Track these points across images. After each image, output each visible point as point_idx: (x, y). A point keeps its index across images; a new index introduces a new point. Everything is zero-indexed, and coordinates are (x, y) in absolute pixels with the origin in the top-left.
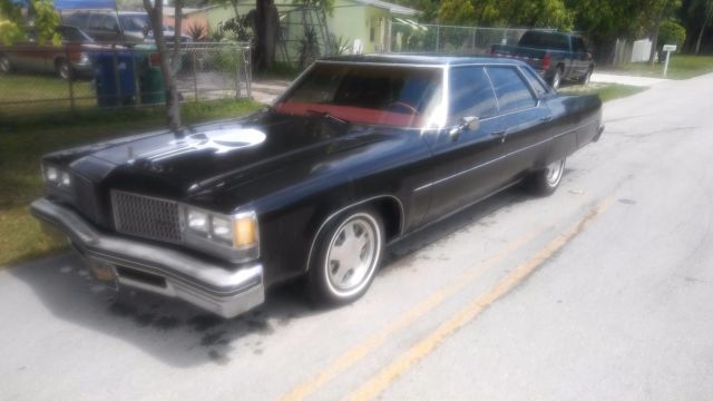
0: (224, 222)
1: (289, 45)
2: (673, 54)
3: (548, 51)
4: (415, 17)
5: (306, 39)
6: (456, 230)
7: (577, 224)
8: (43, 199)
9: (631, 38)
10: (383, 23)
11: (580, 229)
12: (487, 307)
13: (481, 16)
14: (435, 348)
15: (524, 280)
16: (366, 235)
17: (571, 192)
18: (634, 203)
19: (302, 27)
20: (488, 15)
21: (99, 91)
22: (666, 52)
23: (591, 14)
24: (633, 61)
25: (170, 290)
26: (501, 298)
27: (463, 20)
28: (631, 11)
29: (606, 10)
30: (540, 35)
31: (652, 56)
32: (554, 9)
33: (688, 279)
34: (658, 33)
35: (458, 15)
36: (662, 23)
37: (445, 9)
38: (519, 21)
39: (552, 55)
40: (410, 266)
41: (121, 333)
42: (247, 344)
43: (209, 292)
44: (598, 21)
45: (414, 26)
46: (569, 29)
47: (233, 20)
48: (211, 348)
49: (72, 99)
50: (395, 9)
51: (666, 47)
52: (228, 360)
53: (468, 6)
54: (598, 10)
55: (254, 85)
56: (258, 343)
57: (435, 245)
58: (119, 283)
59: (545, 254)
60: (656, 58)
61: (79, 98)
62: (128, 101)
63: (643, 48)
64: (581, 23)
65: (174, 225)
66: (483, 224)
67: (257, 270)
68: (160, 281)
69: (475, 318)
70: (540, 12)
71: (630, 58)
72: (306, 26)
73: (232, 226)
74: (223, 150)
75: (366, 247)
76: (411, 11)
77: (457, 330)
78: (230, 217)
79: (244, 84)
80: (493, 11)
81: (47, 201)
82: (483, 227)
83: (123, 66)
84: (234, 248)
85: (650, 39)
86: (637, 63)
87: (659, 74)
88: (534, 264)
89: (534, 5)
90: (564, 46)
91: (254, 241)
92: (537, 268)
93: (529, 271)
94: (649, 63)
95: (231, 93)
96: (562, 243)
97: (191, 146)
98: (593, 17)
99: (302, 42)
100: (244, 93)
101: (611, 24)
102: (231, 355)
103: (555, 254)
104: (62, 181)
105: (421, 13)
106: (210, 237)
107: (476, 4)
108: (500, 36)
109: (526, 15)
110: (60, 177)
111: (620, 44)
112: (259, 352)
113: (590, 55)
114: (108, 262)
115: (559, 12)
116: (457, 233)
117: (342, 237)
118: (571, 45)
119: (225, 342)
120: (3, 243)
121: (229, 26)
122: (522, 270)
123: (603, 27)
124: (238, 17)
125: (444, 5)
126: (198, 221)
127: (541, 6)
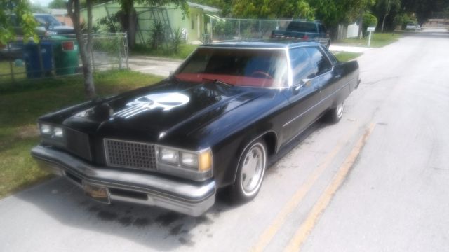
0: (191, 156)
1: (144, 33)
2: (373, 33)
3: (306, 33)
4: (218, 14)
5: (156, 29)
6: (293, 148)
7: (361, 140)
8: (38, 146)
9: (346, 23)
10: (198, 17)
11: (364, 143)
12: (333, 195)
13: (259, 13)
14: (315, 223)
15: (347, 176)
16: (258, 156)
17: (348, 120)
18: (387, 124)
19: (153, 21)
20: (264, 12)
21: (28, 68)
22: (369, 32)
23: (325, 10)
24: (348, 37)
25: (150, 201)
26: (339, 188)
27: (249, 14)
28: (346, 8)
29: (334, 8)
30: (298, 23)
31: (359, 34)
32: (303, 7)
33: (436, 169)
34: (362, 21)
35: (245, 12)
36: (364, 14)
37: (237, 8)
38: (282, 15)
39: (308, 35)
40: (277, 172)
41: (114, 232)
42: (200, 232)
43: (186, 201)
44: (329, 14)
45: (219, 19)
46: (313, 19)
47: (106, 18)
48: (179, 236)
49: (12, 74)
50: (206, 8)
51: (369, 29)
52: (194, 243)
53: (251, 6)
54: (328, 8)
55: (130, 60)
56: (207, 230)
57: (285, 158)
58: (111, 199)
59: (351, 159)
60: (361, 35)
61: (18, 74)
62: (48, 74)
63: (354, 29)
64: (319, 15)
65: (151, 159)
66: (307, 143)
67: (212, 185)
68: (144, 196)
69: (330, 202)
70: (295, 9)
71: (346, 36)
72: (155, 20)
73: (197, 158)
74: (167, 108)
75: (258, 164)
76: (215, 10)
77: (323, 211)
78: (196, 152)
79: (124, 60)
80: (267, 9)
81: (42, 147)
82: (308, 145)
83: (44, 51)
84: (199, 172)
85: (358, 24)
86: (350, 38)
87: (365, 45)
88: (349, 166)
89: (291, 5)
90: (314, 30)
91: (210, 166)
92: (351, 169)
93: (347, 170)
94: (357, 38)
95: (117, 66)
96: (357, 152)
97: (145, 106)
98: (326, 12)
99: (153, 31)
100: (124, 65)
101: (336, 17)
102: (193, 240)
103: (357, 159)
104: (54, 133)
105: (221, 10)
106: (179, 165)
107: (256, 5)
108: (274, 24)
109: (287, 11)
110: (52, 130)
111: (340, 27)
112: (210, 236)
113: (328, 35)
114: (103, 186)
115: (306, 9)
116: (294, 150)
117: (248, 159)
118: (318, 29)
119: (186, 232)
120: (2, 176)
121: (103, 21)
122: (343, 171)
123: (331, 18)
124: (109, 15)
125: (236, 5)
126: (169, 155)
127: (295, 6)
